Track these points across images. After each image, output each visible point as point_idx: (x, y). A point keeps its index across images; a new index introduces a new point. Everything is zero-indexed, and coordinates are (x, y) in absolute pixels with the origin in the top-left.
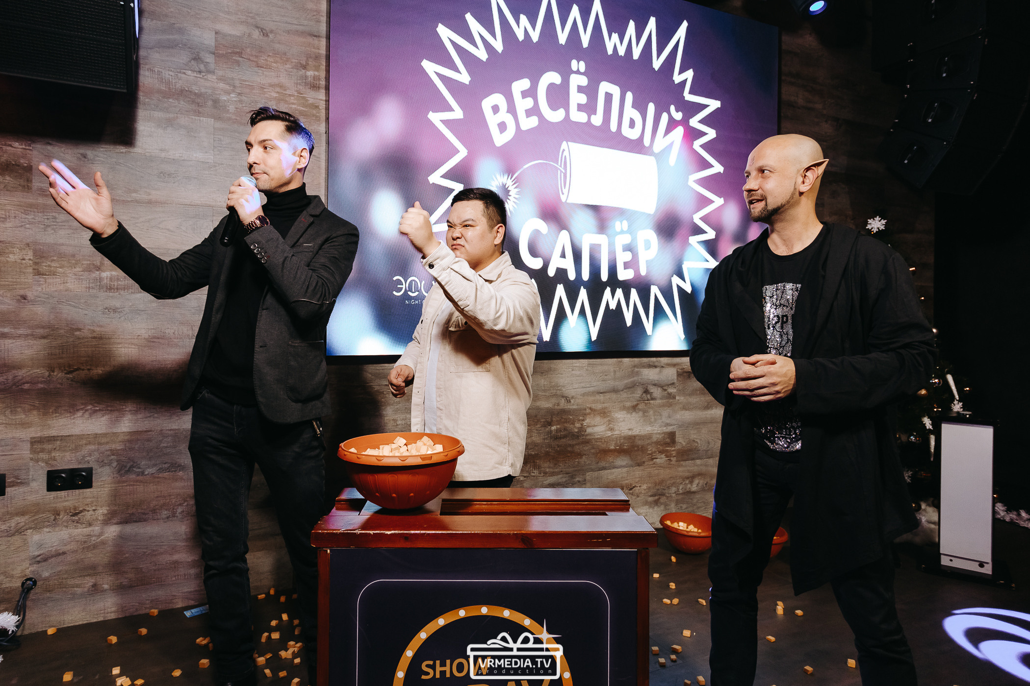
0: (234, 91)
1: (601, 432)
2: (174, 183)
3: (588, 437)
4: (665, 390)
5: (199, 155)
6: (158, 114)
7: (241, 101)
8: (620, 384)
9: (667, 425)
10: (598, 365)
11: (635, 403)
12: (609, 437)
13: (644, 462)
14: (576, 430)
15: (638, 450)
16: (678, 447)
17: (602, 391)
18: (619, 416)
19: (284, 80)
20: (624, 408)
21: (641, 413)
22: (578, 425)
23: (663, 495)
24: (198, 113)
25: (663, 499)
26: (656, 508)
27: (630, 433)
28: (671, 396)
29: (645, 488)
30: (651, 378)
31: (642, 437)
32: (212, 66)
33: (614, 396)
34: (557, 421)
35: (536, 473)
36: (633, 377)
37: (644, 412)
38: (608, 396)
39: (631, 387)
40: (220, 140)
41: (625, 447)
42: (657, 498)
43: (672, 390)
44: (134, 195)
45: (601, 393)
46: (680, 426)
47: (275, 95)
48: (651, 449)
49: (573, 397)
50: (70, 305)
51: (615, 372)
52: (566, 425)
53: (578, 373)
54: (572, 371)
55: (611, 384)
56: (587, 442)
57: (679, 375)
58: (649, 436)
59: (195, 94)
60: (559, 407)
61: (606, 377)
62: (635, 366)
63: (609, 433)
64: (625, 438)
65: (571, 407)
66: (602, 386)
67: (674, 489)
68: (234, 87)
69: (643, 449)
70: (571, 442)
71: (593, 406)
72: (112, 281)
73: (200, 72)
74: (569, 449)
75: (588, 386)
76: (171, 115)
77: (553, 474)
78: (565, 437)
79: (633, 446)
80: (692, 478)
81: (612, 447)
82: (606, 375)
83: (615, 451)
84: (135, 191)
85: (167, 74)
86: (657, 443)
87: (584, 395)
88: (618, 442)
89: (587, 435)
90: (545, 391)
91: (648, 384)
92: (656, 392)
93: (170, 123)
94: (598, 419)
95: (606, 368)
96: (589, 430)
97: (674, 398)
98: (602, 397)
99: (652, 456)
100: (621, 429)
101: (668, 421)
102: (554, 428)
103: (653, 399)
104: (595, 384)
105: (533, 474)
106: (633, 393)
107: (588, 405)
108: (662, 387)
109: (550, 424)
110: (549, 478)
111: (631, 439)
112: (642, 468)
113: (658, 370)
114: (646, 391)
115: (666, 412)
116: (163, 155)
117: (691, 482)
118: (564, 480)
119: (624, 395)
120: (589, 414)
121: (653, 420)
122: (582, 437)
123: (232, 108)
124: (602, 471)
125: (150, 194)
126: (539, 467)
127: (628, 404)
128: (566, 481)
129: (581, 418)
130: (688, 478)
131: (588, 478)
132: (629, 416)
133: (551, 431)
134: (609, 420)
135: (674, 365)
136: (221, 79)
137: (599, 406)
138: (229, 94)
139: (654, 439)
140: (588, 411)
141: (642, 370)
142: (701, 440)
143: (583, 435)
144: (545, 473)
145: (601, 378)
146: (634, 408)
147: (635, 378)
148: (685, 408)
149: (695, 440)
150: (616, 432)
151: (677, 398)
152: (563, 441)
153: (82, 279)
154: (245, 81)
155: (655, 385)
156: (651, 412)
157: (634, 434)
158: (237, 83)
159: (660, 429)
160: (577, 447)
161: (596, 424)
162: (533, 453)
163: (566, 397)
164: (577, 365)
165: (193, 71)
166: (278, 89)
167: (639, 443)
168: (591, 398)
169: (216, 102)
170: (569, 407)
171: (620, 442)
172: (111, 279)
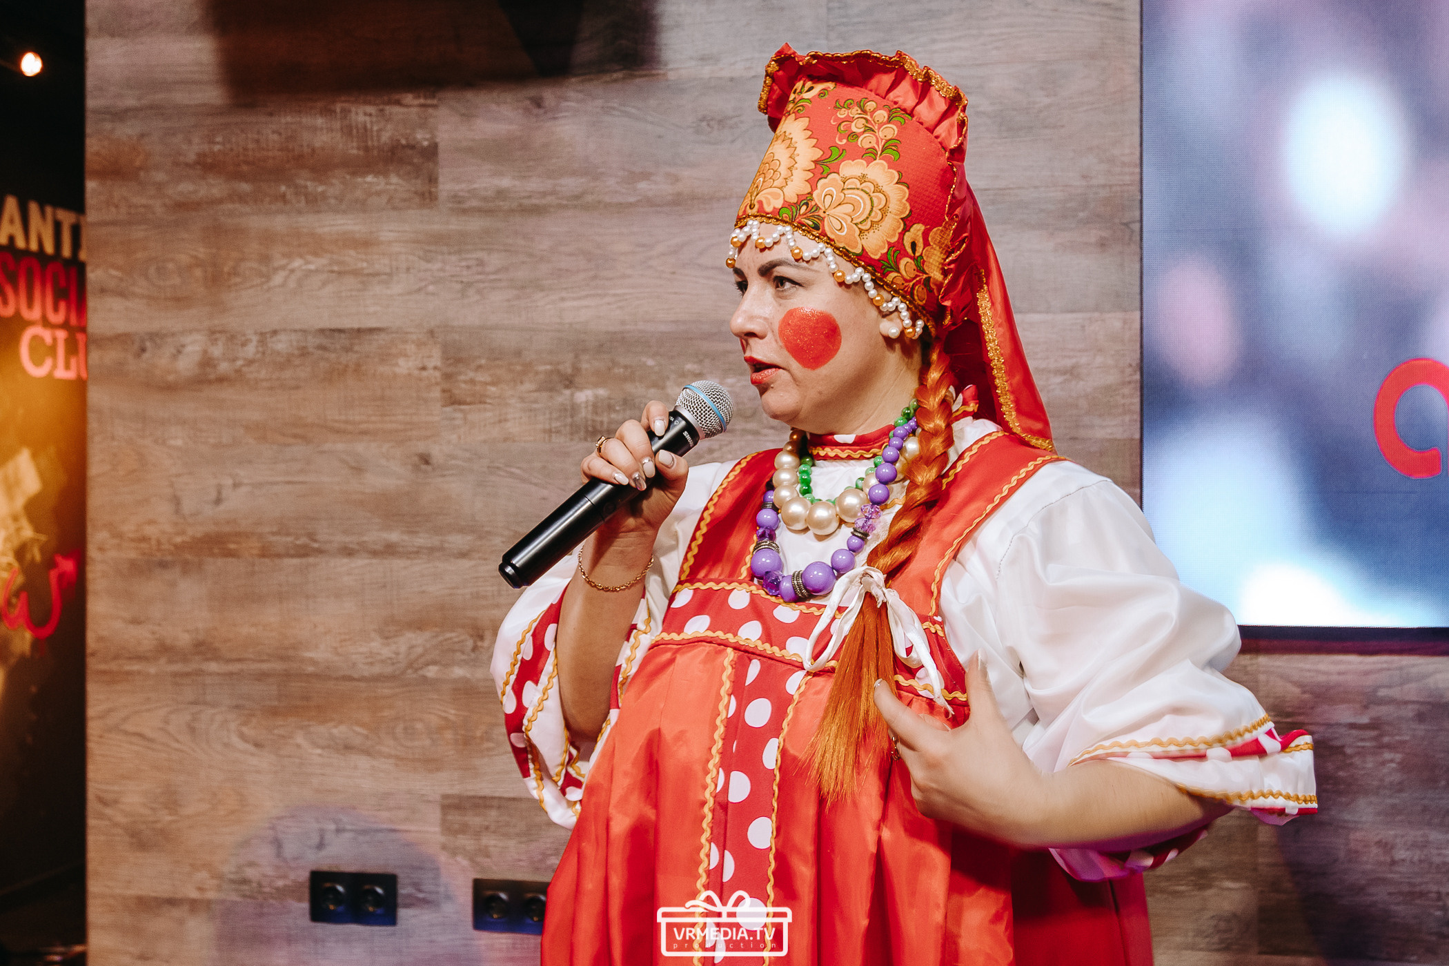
2: (733, 141)
44: (642, 185)
50: (512, 475)
72: (597, 413)
84: (646, 176)
125: (676, 179)
153: (535, 410)
172: (596, 407)
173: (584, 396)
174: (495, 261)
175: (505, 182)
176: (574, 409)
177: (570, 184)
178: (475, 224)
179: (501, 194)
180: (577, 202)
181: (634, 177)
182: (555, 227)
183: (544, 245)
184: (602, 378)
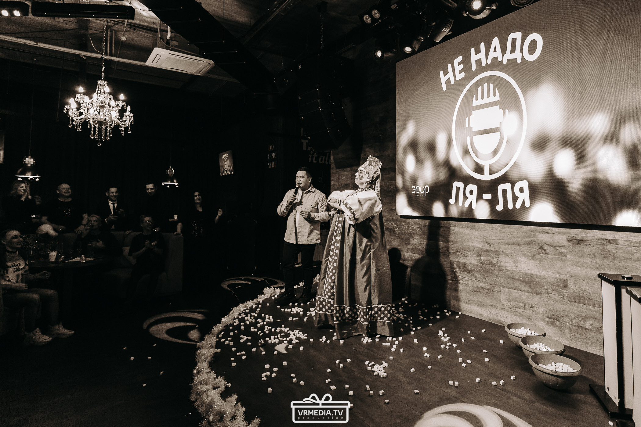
1: (509, 267)
3: (502, 268)
4: (557, 249)
8: (522, 241)
9: (559, 273)
10: (507, 228)
11: (533, 254)
12: (515, 270)
13: (541, 293)
14: (495, 262)
15: (536, 284)
16: (570, 291)
17: (509, 243)
18: (522, 260)
20: (525, 256)
21: (537, 261)
22: (495, 259)
23: (558, 320)
25: (557, 323)
26: (552, 327)
27: (530, 272)
28: (561, 254)
29: (543, 310)
30: (545, 240)
31: (538, 277)
33: (517, 247)
34: (484, 255)
35: (474, 279)
36: (531, 238)
37: (540, 261)
38: (513, 246)
39: (530, 243)
41: (526, 280)
42: (552, 320)
43: (562, 250)
45: (509, 244)
46: (572, 277)
48: (546, 286)
49: (492, 244)
51: (518, 233)
52: (489, 258)
53: (495, 231)
54: (492, 229)
55: (515, 240)
56: (501, 270)
57: (569, 241)
58: (545, 278)
60: (485, 248)
61: (512, 235)
62: (532, 231)
63: (515, 269)
64: (526, 274)
65: (491, 249)
66: (510, 240)
67: (567, 320)
69: (539, 284)
70: (492, 268)
71: (504, 251)
74: (491, 271)
75: (501, 239)
77: (483, 282)
78: (488, 264)
79: (532, 281)
80: (585, 318)
81: (517, 277)
82: (512, 234)
83: (519, 280)
86: (551, 284)
87: (498, 243)
88: (521, 275)
89: (501, 266)
90: (477, 238)
91: (543, 244)
92: (550, 250)
94: (507, 259)
95: (512, 230)
96: (502, 264)
97: (565, 256)
98: (510, 247)
99: (547, 291)
100: (523, 268)
101: (561, 271)
102: (482, 258)
103: (546, 254)
104: (505, 238)
105: (473, 279)
106: (532, 248)
107: (501, 250)
108: (554, 247)
109: (480, 256)
110: (480, 283)
111: (531, 276)
112: (539, 296)
113: (550, 235)
114: (541, 248)
115: (558, 264)
117: (585, 321)
118: (489, 287)
119: (525, 248)
120: (502, 255)
121: (547, 267)
122: (498, 267)
124: (511, 290)
126: (476, 277)
127: (527, 254)
128: (489, 288)
129: (497, 256)
130: (581, 316)
131: (502, 290)
132: (528, 261)
133: (481, 260)
134: (515, 261)
135: (564, 234)
137: (508, 251)
139: (549, 280)
140: (501, 253)
141: (537, 234)
142: (593, 292)
143: (499, 266)
144: (479, 280)
145: (508, 235)
146: (532, 257)
147: (532, 239)
148: (575, 264)
149: (587, 290)
150: (520, 269)
151: (568, 256)
152: (487, 266)
155: (548, 245)
156: (546, 262)
157: (532, 273)
159: (553, 274)
160: (495, 271)
161: (506, 261)
162: (473, 269)
163: (489, 243)
164: (494, 227)
167: (537, 280)
168: (503, 246)
170: (490, 249)
171: (522, 275)
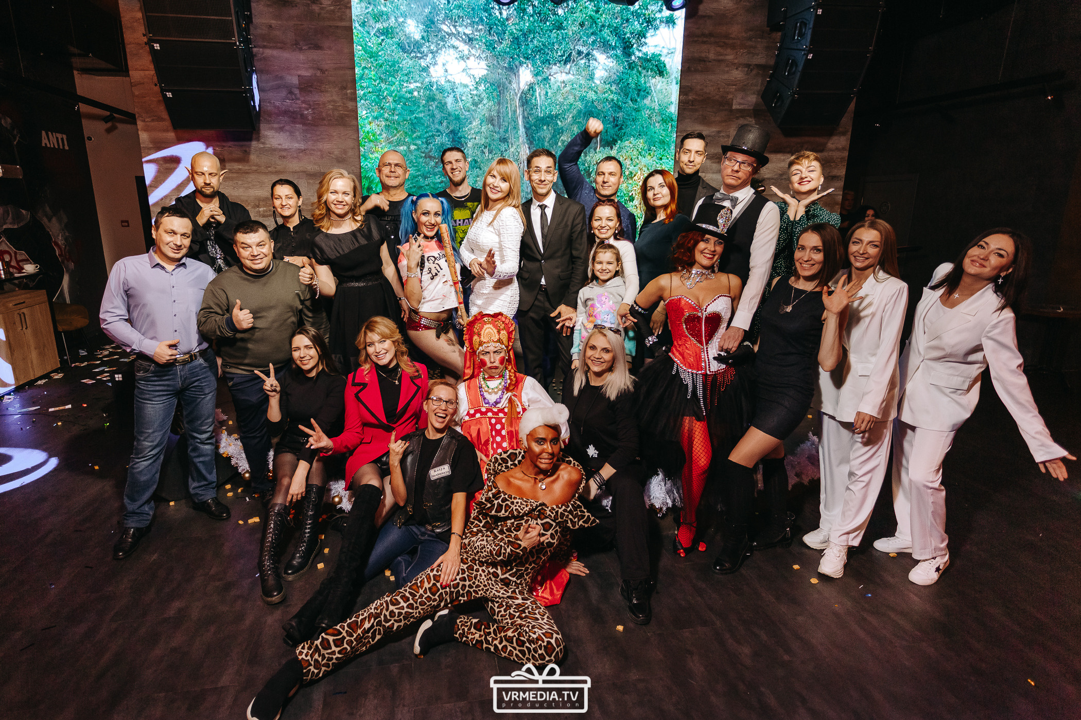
0: (310, 108)
5: (296, 145)
6: (276, 126)
7: (314, 113)
19: (335, 98)
24: (294, 122)
32: (298, 96)
40: (306, 136)
47: (331, 107)
59: (292, 112)
68: (310, 105)
73: (293, 100)
76: (282, 125)
84: (269, 167)
85: (277, 103)
93: (281, 129)
116: (280, 147)
123: (310, 118)
125: (276, 168)
136: (303, 102)
138: (308, 110)
154: (315, 101)
158: (311, 103)
165: (289, 100)
166: (332, 103)
169: (302, 115)
172: (264, 211)
173: (261, 209)
174: (240, 183)
175: (240, 167)
176: (260, 212)
177: (254, 168)
178: (235, 175)
179: (240, 169)
180: (256, 171)
181: (267, 167)
182: (252, 176)
183: (250, 180)
184: (264, 206)
